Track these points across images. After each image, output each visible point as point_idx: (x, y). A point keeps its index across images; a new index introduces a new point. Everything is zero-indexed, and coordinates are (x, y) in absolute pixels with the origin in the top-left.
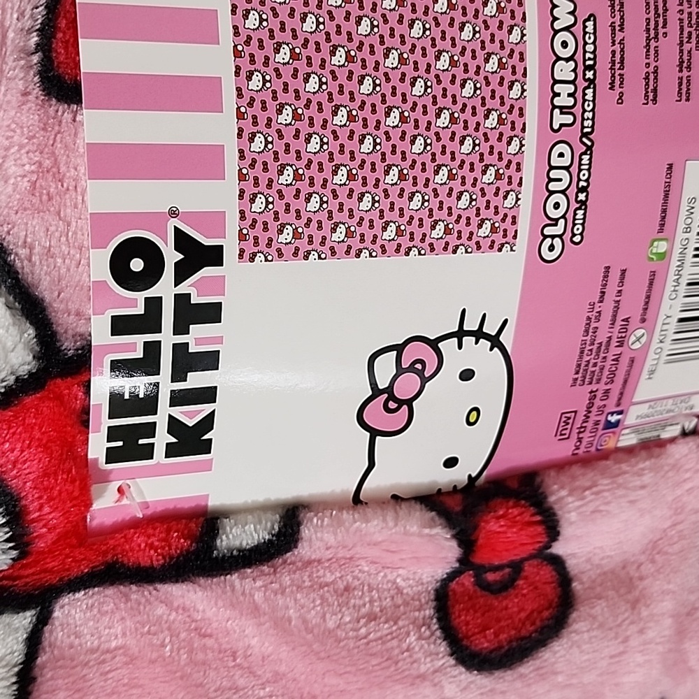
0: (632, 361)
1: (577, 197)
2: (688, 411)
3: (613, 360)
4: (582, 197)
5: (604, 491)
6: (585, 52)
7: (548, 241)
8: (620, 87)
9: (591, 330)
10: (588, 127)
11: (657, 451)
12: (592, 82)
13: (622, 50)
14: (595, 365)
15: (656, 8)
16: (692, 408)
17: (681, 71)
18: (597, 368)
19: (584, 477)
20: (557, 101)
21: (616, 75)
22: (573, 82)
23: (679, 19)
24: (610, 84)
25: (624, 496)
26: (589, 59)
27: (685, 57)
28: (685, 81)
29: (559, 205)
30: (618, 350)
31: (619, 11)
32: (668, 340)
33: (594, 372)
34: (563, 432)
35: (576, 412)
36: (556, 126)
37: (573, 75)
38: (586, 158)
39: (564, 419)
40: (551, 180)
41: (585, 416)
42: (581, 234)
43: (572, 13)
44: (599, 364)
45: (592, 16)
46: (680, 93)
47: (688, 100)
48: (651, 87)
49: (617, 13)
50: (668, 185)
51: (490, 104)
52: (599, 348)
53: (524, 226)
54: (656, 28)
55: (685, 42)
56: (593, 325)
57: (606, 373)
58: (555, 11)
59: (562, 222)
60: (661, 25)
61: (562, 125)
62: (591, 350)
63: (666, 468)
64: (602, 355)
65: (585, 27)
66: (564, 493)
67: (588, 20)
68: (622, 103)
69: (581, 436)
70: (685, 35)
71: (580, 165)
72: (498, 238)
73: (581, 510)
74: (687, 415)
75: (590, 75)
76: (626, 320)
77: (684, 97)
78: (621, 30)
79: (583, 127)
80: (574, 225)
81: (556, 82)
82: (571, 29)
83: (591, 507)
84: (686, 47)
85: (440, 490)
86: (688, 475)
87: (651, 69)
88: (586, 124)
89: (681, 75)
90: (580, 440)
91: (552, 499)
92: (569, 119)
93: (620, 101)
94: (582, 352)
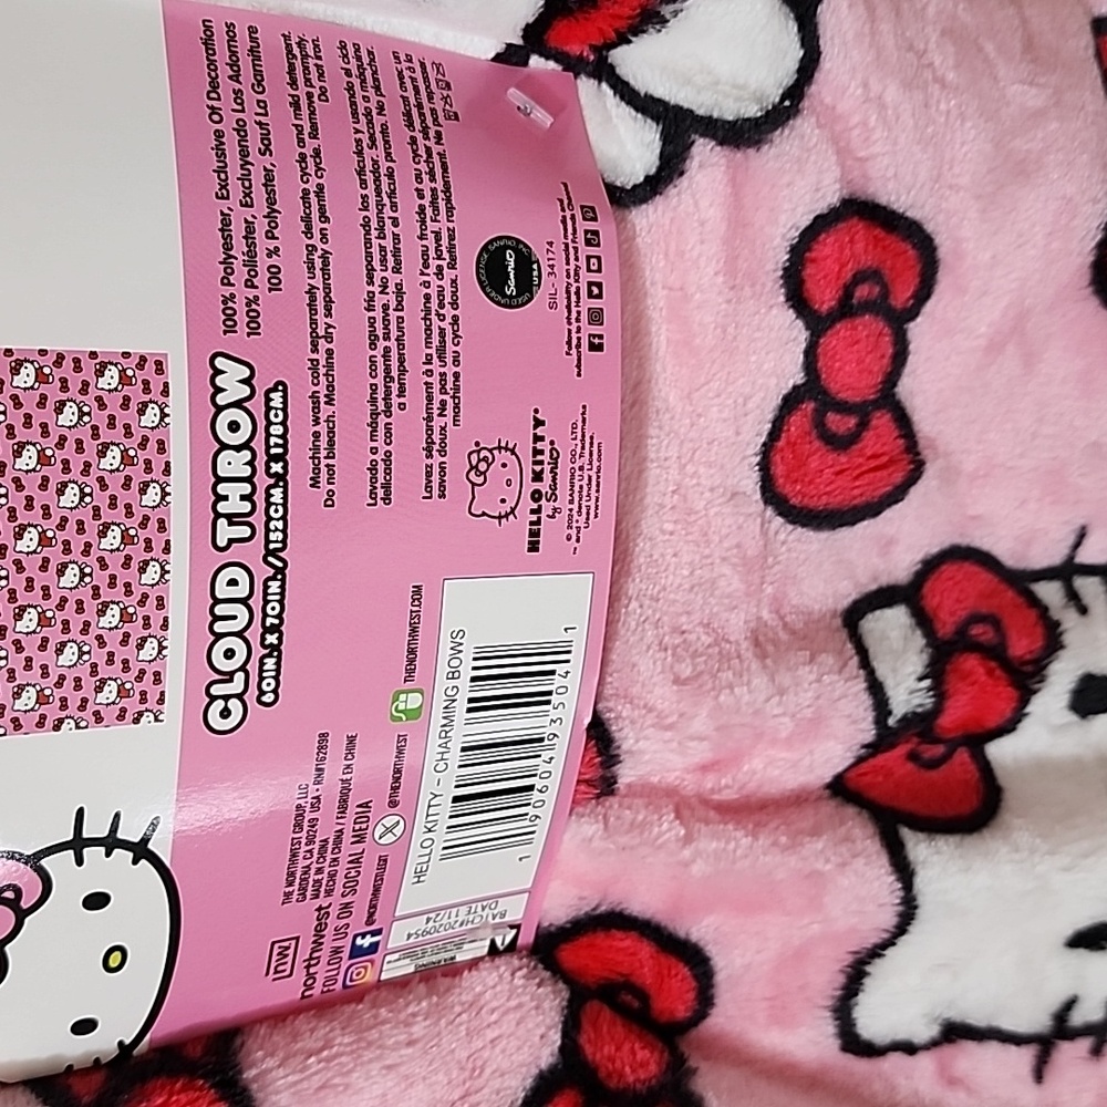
0: (383, 861)
1: (263, 639)
2: (497, 920)
3: (350, 862)
4: (272, 639)
5: (342, 1054)
6: (268, 435)
7: (219, 704)
8: (329, 483)
9: (306, 824)
10: (277, 542)
11: (444, 982)
12: (280, 478)
13: (331, 431)
14: (319, 871)
15: (388, 370)
16: (503, 915)
17: (429, 456)
18: (325, 875)
19: (313, 1033)
20: (222, 507)
21: (322, 466)
22: (249, 480)
23: (426, 383)
24: (311, 479)
25: (379, 1058)
26: (277, 445)
27: (436, 437)
28: (436, 470)
29: (232, 654)
30: (358, 848)
31: (326, 375)
32: (442, 828)
33: (319, 881)
34: (280, 968)
35: (297, 939)
36: (222, 543)
37: (249, 469)
38: (274, 586)
39: (276, 951)
40: (216, 618)
41: (314, 942)
42: (275, 691)
43: (247, 381)
44: (327, 870)
45: (280, 386)
46: (428, 487)
47: (442, 496)
48: (381, 480)
49: (322, 379)
50: (415, 616)
51: (107, 515)
52: (323, 848)
53: (174, 685)
54: (387, 398)
55: (435, 416)
56: (308, 816)
57: (340, 880)
58: (219, 381)
59: (240, 676)
60: (395, 392)
61: (231, 541)
62: (310, 851)
63: (458, 1009)
64: (329, 856)
65: (268, 400)
66: (270, 1063)
67: (275, 389)
68: (333, 506)
69: (312, 970)
70: (436, 404)
71: (266, 594)
72: (132, 704)
73: (299, 1087)
74: (496, 927)
75: (277, 468)
76: (366, 805)
77: (436, 492)
78: (330, 402)
79: (268, 541)
80: (262, 679)
81: (219, 480)
82: (245, 404)
83: (316, 1081)
84: (437, 422)
85: (70, 1067)
86: (494, 1017)
87: (379, 457)
88: (273, 536)
89: (429, 461)
90: (311, 976)
91: (249, 1074)
92: (245, 532)
93: (329, 503)
94: (294, 855)
